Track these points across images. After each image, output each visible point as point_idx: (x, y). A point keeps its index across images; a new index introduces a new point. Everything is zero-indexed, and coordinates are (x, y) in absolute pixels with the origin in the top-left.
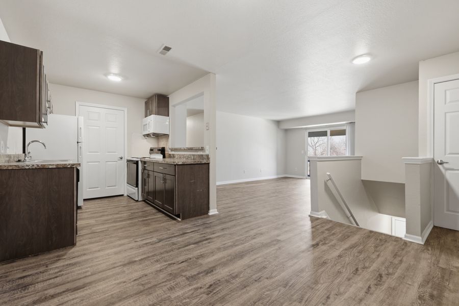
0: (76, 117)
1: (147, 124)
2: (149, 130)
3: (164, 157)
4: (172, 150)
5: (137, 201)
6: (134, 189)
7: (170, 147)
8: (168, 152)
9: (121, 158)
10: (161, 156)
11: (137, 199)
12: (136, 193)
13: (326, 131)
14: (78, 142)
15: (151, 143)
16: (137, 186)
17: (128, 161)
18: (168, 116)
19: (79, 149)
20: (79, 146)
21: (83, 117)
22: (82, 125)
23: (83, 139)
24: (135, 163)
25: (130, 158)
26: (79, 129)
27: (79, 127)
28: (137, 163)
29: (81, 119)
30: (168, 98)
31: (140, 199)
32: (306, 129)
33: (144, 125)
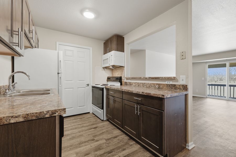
0: (57, 51)
1: (108, 59)
2: (109, 63)
3: (121, 84)
4: (127, 79)
5: (103, 120)
6: (100, 111)
7: (125, 76)
8: (124, 80)
9: (88, 85)
10: (119, 84)
11: (102, 119)
12: (102, 113)
13: (226, 64)
14: (58, 73)
15: (108, 74)
16: (103, 108)
17: (93, 87)
18: (124, 52)
19: (59, 78)
20: (59, 77)
21: (62, 52)
22: (61, 58)
23: (62, 70)
24: (101, 90)
25: (94, 85)
26: (59, 62)
27: (59, 60)
28: (102, 89)
29: (61, 53)
30: (124, 37)
31: (105, 119)
32: (206, 63)
33: (104, 60)
